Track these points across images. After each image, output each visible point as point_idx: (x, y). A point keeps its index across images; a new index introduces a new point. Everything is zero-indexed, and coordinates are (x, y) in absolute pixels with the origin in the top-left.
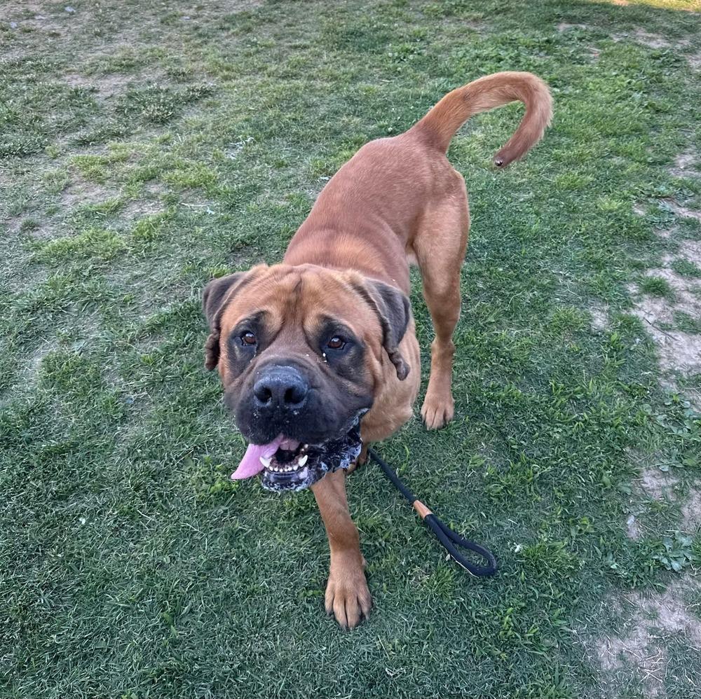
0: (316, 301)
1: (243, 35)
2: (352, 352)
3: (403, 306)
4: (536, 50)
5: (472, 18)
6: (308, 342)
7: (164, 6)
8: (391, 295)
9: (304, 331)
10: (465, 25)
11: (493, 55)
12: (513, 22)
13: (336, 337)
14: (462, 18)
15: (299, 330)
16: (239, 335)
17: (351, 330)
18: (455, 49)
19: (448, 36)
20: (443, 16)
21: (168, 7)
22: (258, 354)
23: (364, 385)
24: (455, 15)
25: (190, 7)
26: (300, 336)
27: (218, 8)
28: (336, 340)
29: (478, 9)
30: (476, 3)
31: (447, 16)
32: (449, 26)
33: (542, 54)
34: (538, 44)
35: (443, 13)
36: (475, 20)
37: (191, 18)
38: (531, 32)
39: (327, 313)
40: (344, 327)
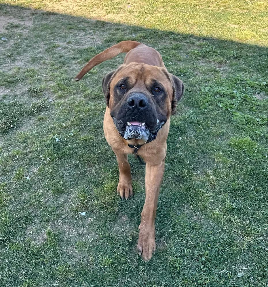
0: (150, 74)
1: (83, 63)
2: (162, 95)
3: (182, 87)
4: (258, 91)
5: (218, 61)
6: (147, 88)
7: (52, 39)
8: (178, 81)
9: (145, 84)
10: (213, 66)
11: (229, 93)
12: (244, 66)
13: (157, 88)
14: (211, 61)
15: (143, 84)
16: (119, 86)
17: (163, 86)
18: (204, 84)
19: (201, 73)
20: (200, 58)
21: (54, 40)
22: (127, 92)
23: (164, 111)
24: (208, 58)
25: (65, 41)
26: (143, 86)
27: (78, 43)
28: (156, 89)
29: (223, 55)
30: (222, 51)
31: (203, 58)
32: (203, 65)
33: (262, 94)
34: (259, 87)
35: (200, 56)
36: (220, 63)
37: (62, 49)
38: (256, 75)
39: (154, 79)
40: (160, 84)
